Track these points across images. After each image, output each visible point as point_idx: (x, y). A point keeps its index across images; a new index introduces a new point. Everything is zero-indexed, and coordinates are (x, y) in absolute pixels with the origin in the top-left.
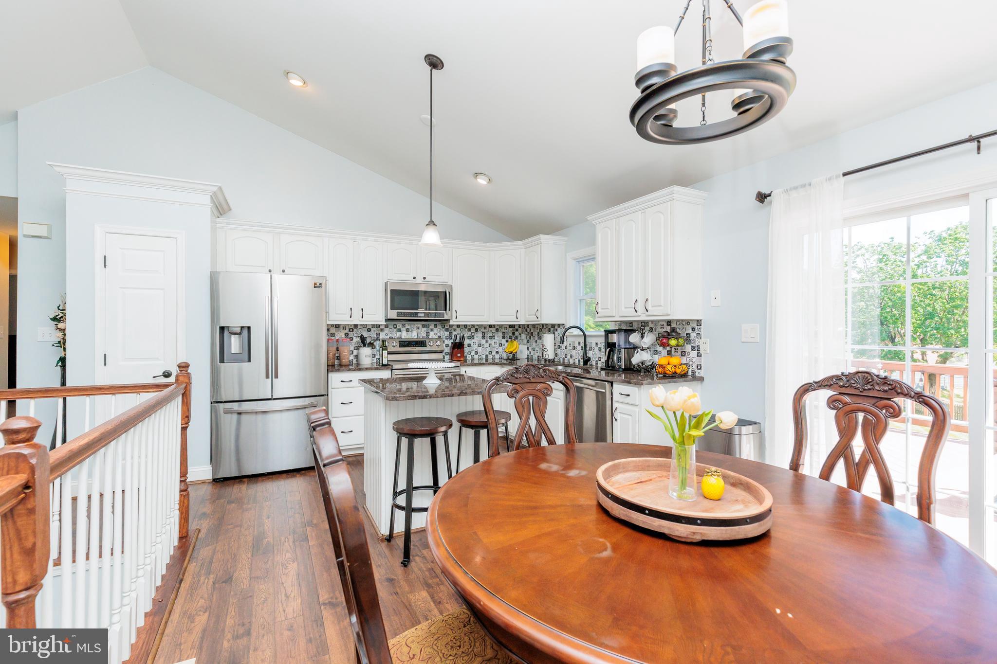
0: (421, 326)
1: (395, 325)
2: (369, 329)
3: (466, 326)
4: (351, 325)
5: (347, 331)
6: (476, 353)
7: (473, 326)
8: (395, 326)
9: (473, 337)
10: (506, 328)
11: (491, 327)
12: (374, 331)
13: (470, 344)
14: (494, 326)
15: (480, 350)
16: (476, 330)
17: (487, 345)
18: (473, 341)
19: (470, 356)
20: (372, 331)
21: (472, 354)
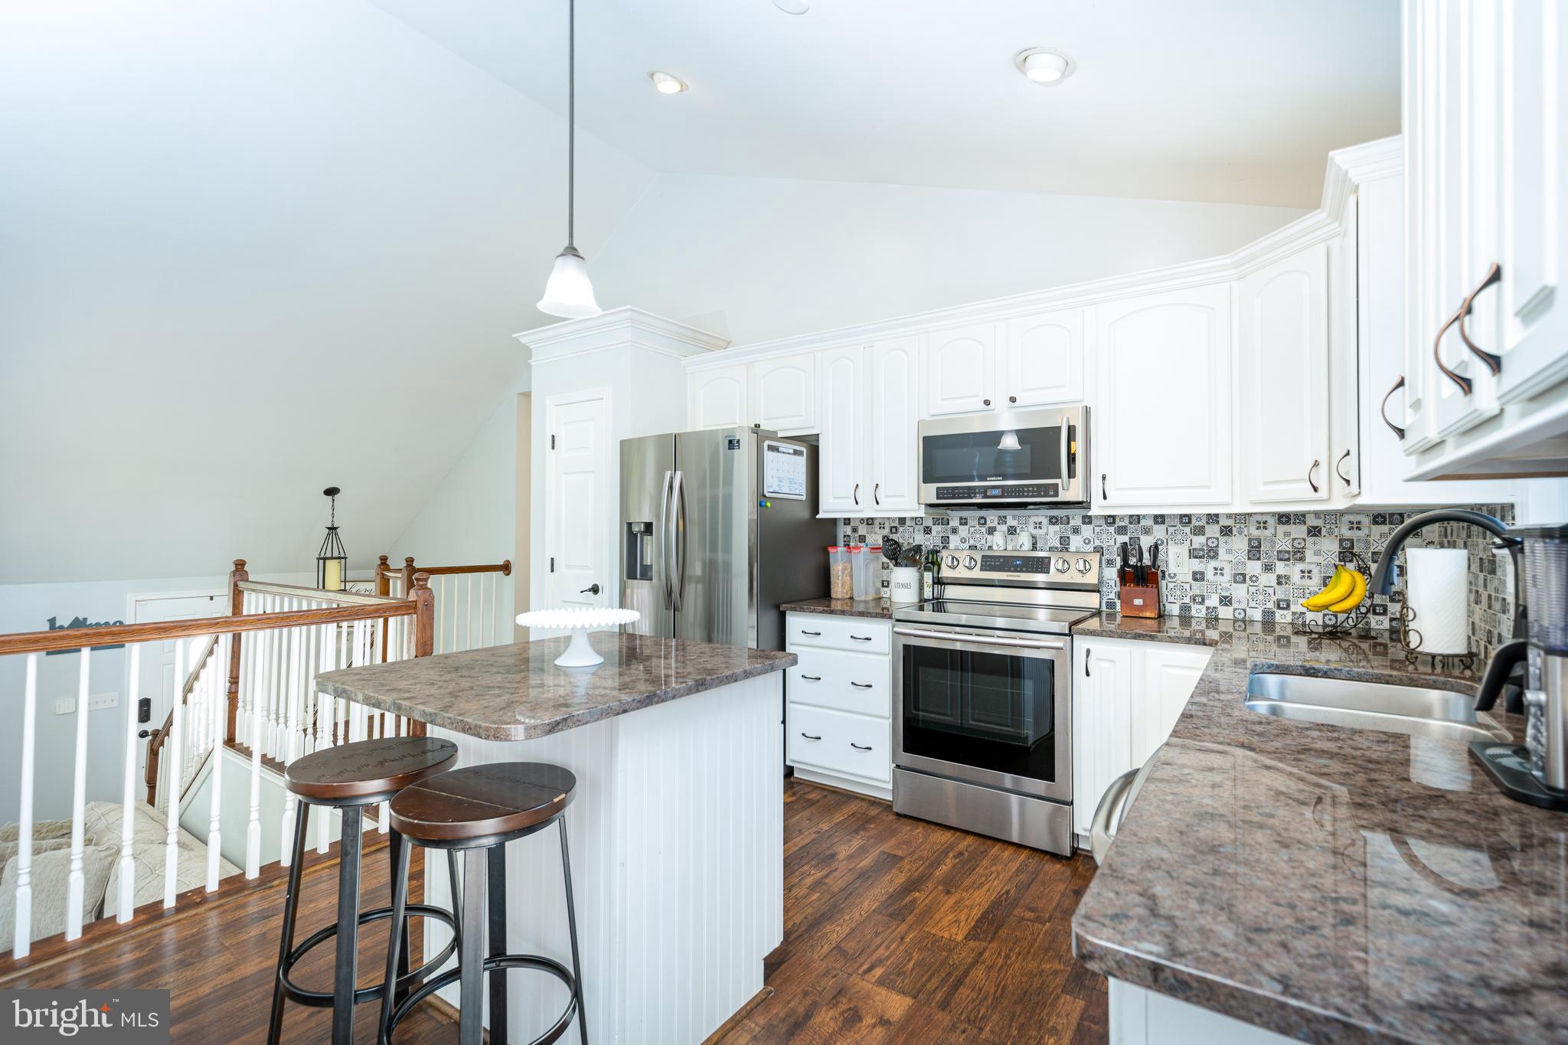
0: (1045, 521)
1: (982, 518)
2: (927, 527)
3: (1186, 519)
4: (894, 520)
5: (886, 531)
6: (1226, 601)
7: (1213, 518)
8: (983, 521)
9: (1212, 553)
10: (1356, 526)
11: (1288, 522)
12: (938, 532)
13: (1202, 573)
14: (1300, 518)
15: (1239, 592)
16: (1227, 531)
17: (1270, 579)
18: (1213, 563)
19: (1203, 608)
20: (934, 533)
21: (1208, 603)
